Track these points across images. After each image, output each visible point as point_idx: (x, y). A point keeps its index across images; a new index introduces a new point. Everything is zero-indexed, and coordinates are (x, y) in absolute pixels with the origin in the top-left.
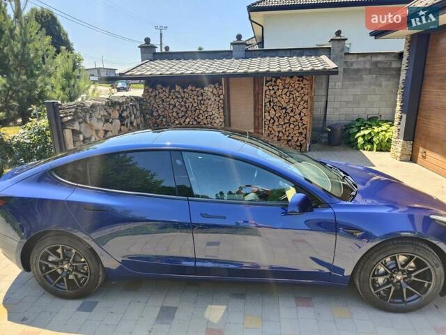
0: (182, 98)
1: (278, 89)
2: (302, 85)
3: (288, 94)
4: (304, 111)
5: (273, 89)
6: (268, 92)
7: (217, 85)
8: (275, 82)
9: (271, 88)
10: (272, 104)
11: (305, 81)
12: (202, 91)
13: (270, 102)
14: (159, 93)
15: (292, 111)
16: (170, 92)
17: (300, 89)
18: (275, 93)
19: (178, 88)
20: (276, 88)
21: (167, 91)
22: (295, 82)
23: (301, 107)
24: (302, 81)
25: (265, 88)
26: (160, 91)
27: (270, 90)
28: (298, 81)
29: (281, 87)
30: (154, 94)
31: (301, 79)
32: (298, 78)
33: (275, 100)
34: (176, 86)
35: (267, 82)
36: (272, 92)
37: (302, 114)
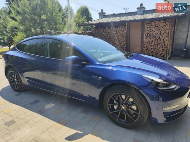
0: (108, 33)
1: (152, 27)
2: (165, 25)
3: (157, 29)
4: (166, 38)
5: (150, 27)
6: (147, 29)
7: (123, 27)
8: (151, 23)
9: (148, 27)
10: (148, 35)
11: (167, 23)
12: (117, 29)
13: (148, 34)
14: (99, 31)
15: (159, 38)
16: (104, 30)
17: (164, 27)
18: (150, 29)
19: (107, 28)
20: (151, 27)
21: (102, 30)
22: (162, 23)
23: (164, 36)
24: (166, 23)
25: (146, 27)
26: (100, 30)
27: (148, 28)
28: (164, 22)
29: (154, 26)
30: (97, 31)
31: (165, 22)
32: (163, 21)
33: (150, 33)
34: (106, 28)
35: (147, 24)
36: (149, 29)
37: (165, 40)
